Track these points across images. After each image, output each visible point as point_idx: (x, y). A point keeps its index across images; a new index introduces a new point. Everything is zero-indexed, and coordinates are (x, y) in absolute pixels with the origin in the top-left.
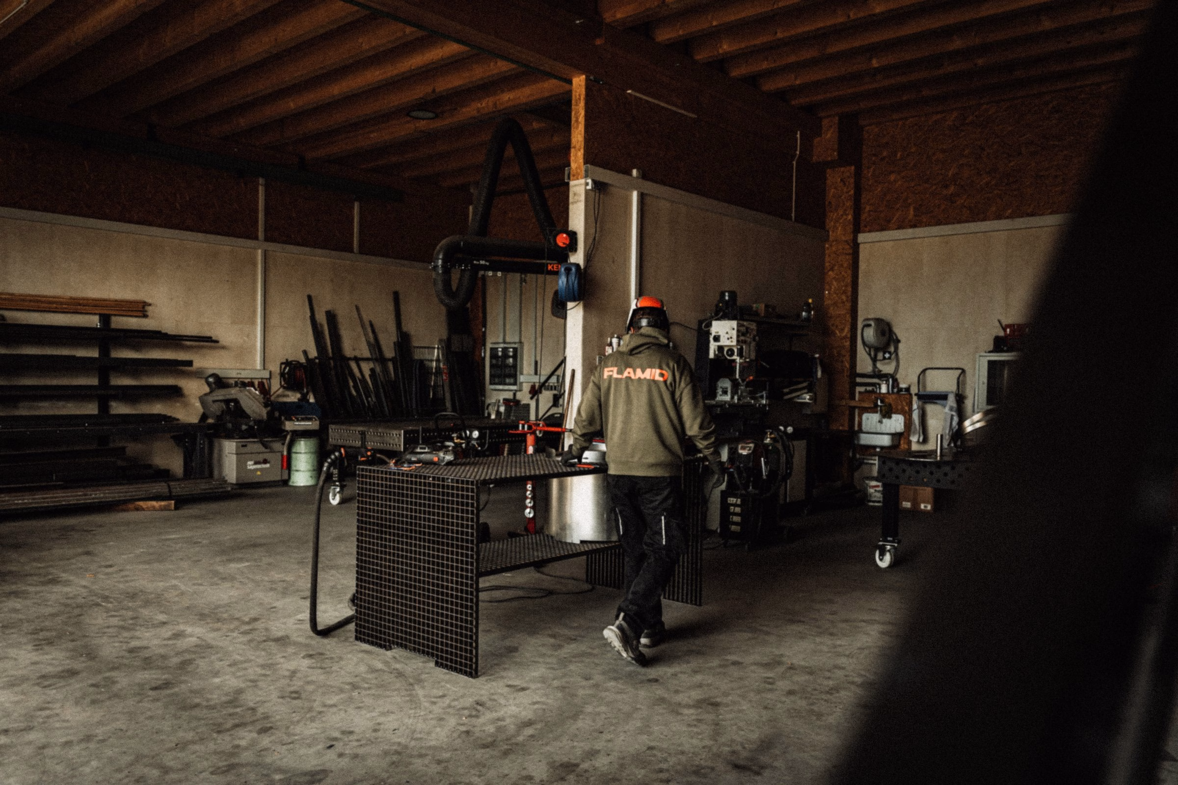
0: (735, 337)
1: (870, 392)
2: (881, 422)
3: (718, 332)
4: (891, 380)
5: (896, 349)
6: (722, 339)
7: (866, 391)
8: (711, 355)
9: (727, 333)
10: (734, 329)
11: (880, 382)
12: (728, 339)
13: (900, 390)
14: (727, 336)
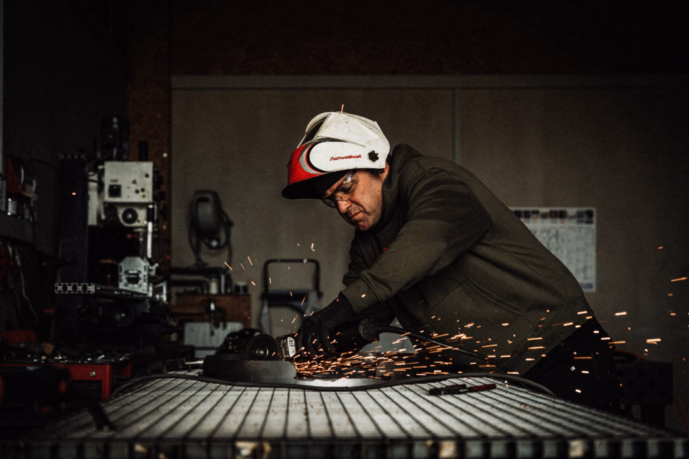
0: (149, 188)
1: (195, 293)
2: (212, 334)
3: (116, 181)
4: (223, 278)
5: (228, 235)
6: (124, 191)
7: (186, 293)
8: (92, 220)
9: (134, 182)
10: (147, 176)
11: (207, 280)
12: (137, 192)
13: (238, 288)
14: (134, 187)
